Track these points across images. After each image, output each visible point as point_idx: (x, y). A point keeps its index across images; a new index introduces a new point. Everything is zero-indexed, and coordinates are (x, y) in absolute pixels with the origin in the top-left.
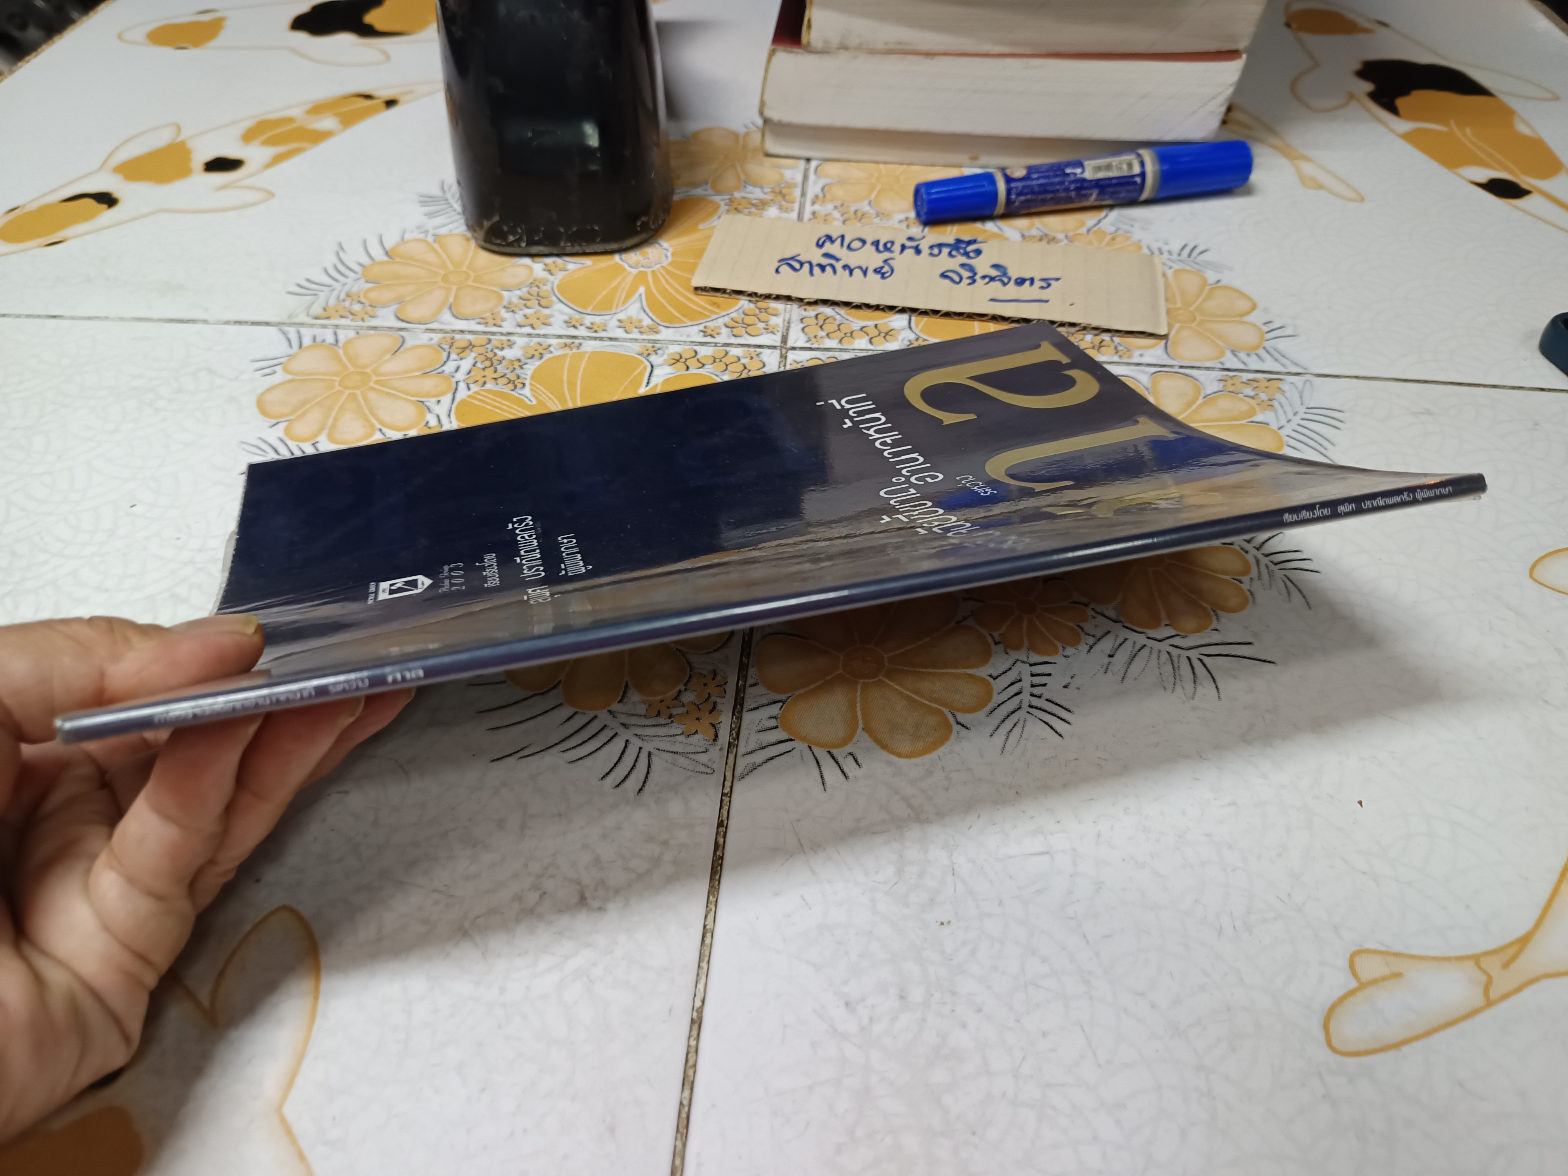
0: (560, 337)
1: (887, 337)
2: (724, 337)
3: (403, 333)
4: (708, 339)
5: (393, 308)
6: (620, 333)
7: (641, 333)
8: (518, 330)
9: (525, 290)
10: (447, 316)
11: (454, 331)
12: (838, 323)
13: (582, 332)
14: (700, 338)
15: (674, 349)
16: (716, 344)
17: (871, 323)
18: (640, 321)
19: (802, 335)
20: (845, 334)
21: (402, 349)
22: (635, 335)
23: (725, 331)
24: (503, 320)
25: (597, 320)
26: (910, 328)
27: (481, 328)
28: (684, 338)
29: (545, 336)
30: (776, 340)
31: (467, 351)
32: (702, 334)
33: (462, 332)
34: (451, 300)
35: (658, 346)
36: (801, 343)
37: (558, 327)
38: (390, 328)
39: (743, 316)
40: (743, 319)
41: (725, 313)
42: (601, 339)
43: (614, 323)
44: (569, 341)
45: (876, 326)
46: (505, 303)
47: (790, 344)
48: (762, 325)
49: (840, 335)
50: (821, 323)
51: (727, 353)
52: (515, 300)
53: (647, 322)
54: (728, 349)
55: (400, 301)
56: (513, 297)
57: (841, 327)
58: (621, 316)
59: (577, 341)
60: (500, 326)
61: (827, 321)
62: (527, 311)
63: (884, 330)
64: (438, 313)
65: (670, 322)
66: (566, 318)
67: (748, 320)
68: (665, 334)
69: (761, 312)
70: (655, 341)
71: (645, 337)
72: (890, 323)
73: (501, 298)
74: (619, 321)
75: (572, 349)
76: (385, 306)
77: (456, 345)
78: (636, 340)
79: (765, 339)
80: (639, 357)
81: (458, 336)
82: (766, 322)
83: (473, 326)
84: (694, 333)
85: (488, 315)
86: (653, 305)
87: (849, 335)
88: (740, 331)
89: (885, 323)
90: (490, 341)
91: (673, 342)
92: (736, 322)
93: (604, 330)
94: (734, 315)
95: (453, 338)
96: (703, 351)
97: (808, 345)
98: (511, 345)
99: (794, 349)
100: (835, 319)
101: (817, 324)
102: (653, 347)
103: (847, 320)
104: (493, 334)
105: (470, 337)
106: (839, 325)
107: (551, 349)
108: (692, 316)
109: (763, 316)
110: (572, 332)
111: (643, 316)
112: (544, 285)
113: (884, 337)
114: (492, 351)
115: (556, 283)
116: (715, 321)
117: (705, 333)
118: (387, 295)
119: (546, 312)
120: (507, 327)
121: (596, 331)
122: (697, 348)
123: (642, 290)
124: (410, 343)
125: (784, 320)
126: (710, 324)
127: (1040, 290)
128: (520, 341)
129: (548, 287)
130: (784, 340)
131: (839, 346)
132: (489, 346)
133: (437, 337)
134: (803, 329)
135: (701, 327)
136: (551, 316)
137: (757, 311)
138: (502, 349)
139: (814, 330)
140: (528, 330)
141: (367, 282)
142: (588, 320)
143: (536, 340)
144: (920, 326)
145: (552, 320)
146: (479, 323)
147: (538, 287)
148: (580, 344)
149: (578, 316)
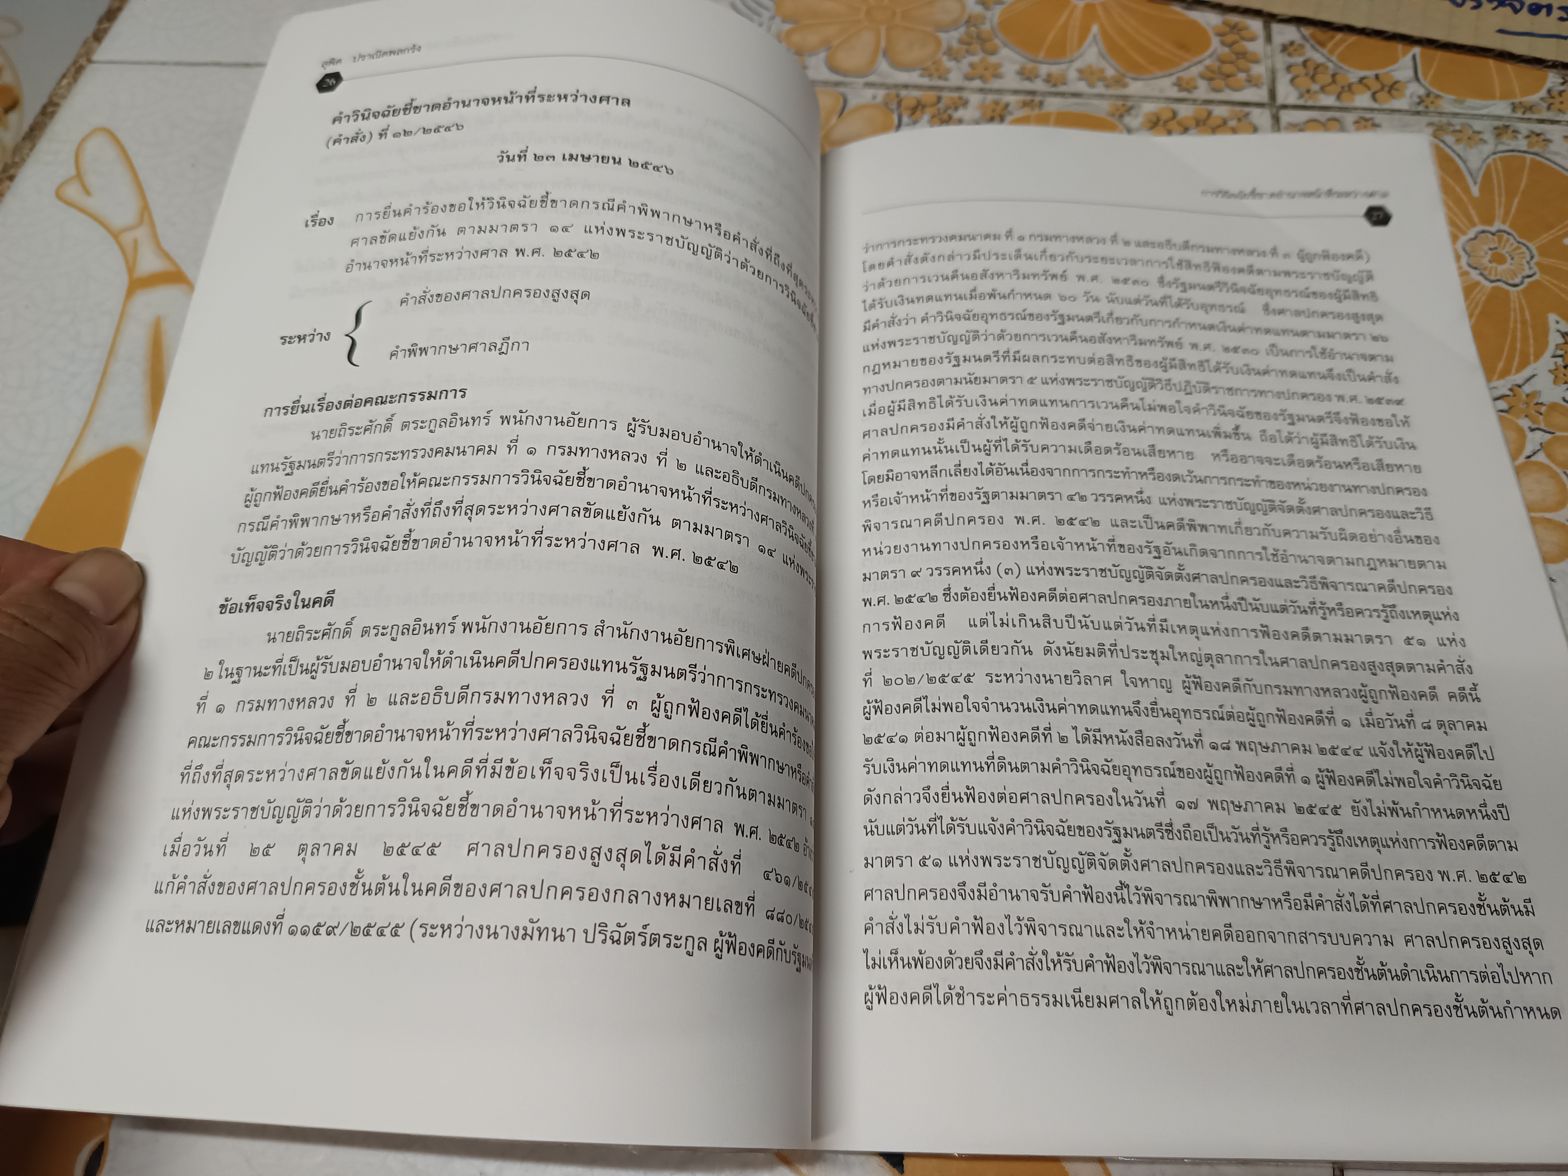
0: (1016, 92)
1: (1393, 92)
2: (1203, 91)
3: (842, 89)
4: (1184, 95)
5: (822, 55)
6: (1082, 87)
7: (1107, 86)
8: (967, 84)
9: (962, 30)
10: (883, 66)
11: (896, 86)
12: (1331, 72)
13: (1039, 85)
14: (1174, 93)
15: (1149, 108)
16: (1194, 101)
17: (1370, 73)
18: (1102, 71)
19: (1291, 89)
20: (1343, 87)
21: (846, 111)
22: (1100, 89)
23: (1203, 84)
24: (948, 71)
25: (1055, 69)
26: (1417, 79)
27: (925, 81)
28: (1156, 93)
29: (999, 91)
30: (1260, 94)
31: (918, 113)
32: (1176, 88)
33: (906, 86)
34: (883, 44)
35: (1129, 104)
36: (1292, 99)
37: (1011, 80)
38: (826, 83)
39: (1217, 64)
40: (1219, 68)
41: (1197, 59)
42: (1062, 95)
43: (1072, 74)
44: (1028, 98)
45: (1377, 77)
46: (944, 47)
47: (1281, 99)
48: (1242, 76)
49: (1336, 88)
50: (1311, 73)
51: (1210, 114)
52: (955, 44)
53: (1110, 72)
54: (1210, 107)
55: (826, 45)
56: (952, 38)
57: (1338, 78)
58: (1078, 64)
59: (1038, 99)
60: (946, 79)
61: (1319, 70)
62: (975, 59)
63: (1388, 82)
64: (872, 62)
65: (1138, 71)
66: (1016, 67)
67: (1228, 68)
68: (1135, 88)
69: (1238, 58)
70: (1125, 97)
71: (1111, 91)
72: (1393, 73)
73: (938, 42)
74: (1080, 71)
75: (1032, 109)
76: (813, 52)
77: (904, 104)
78: (1101, 96)
79: (1250, 94)
80: (1110, 119)
81: (903, 93)
82: (1247, 71)
83: (913, 78)
84: (1166, 86)
85: (929, 64)
86: (1113, 50)
87: (1347, 88)
88: (1219, 83)
89: (1387, 73)
90: (939, 99)
91: (1146, 98)
92: (1213, 72)
93: (1064, 84)
94: (1208, 62)
95: (898, 96)
96: (1185, 111)
97: (1301, 102)
98: (965, 103)
99: (1285, 107)
100: (1327, 68)
101: (1307, 74)
102: (1124, 105)
103: (1341, 68)
104: (941, 89)
105: (916, 94)
106: (1334, 76)
107: (1010, 108)
108: (1163, 64)
109: (1242, 63)
110: (1027, 85)
111: (1103, 64)
112: (983, 24)
113: (1389, 92)
114: (945, 111)
115: (996, 20)
116: (1187, 71)
117: (1179, 85)
118: (811, 39)
119: (993, 59)
120: (955, 79)
121: (1055, 85)
122: (1175, 106)
123: (1095, 29)
124: (853, 102)
125: (1266, 69)
126: (1185, 75)
127: (1559, 22)
128: (975, 99)
129: (986, 27)
130: (1272, 94)
131: (1337, 104)
132: (941, 105)
133: (881, 93)
134: (1292, 81)
135: (1173, 79)
136: (998, 66)
137: (1234, 57)
138: (956, 109)
139: (1304, 82)
140: (977, 83)
141: (784, 20)
142: (1044, 69)
143: (990, 97)
144: (1429, 77)
145: (1002, 70)
146: (922, 76)
147: (975, 25)
148: (1041, 104)
149: (1030, 65)
